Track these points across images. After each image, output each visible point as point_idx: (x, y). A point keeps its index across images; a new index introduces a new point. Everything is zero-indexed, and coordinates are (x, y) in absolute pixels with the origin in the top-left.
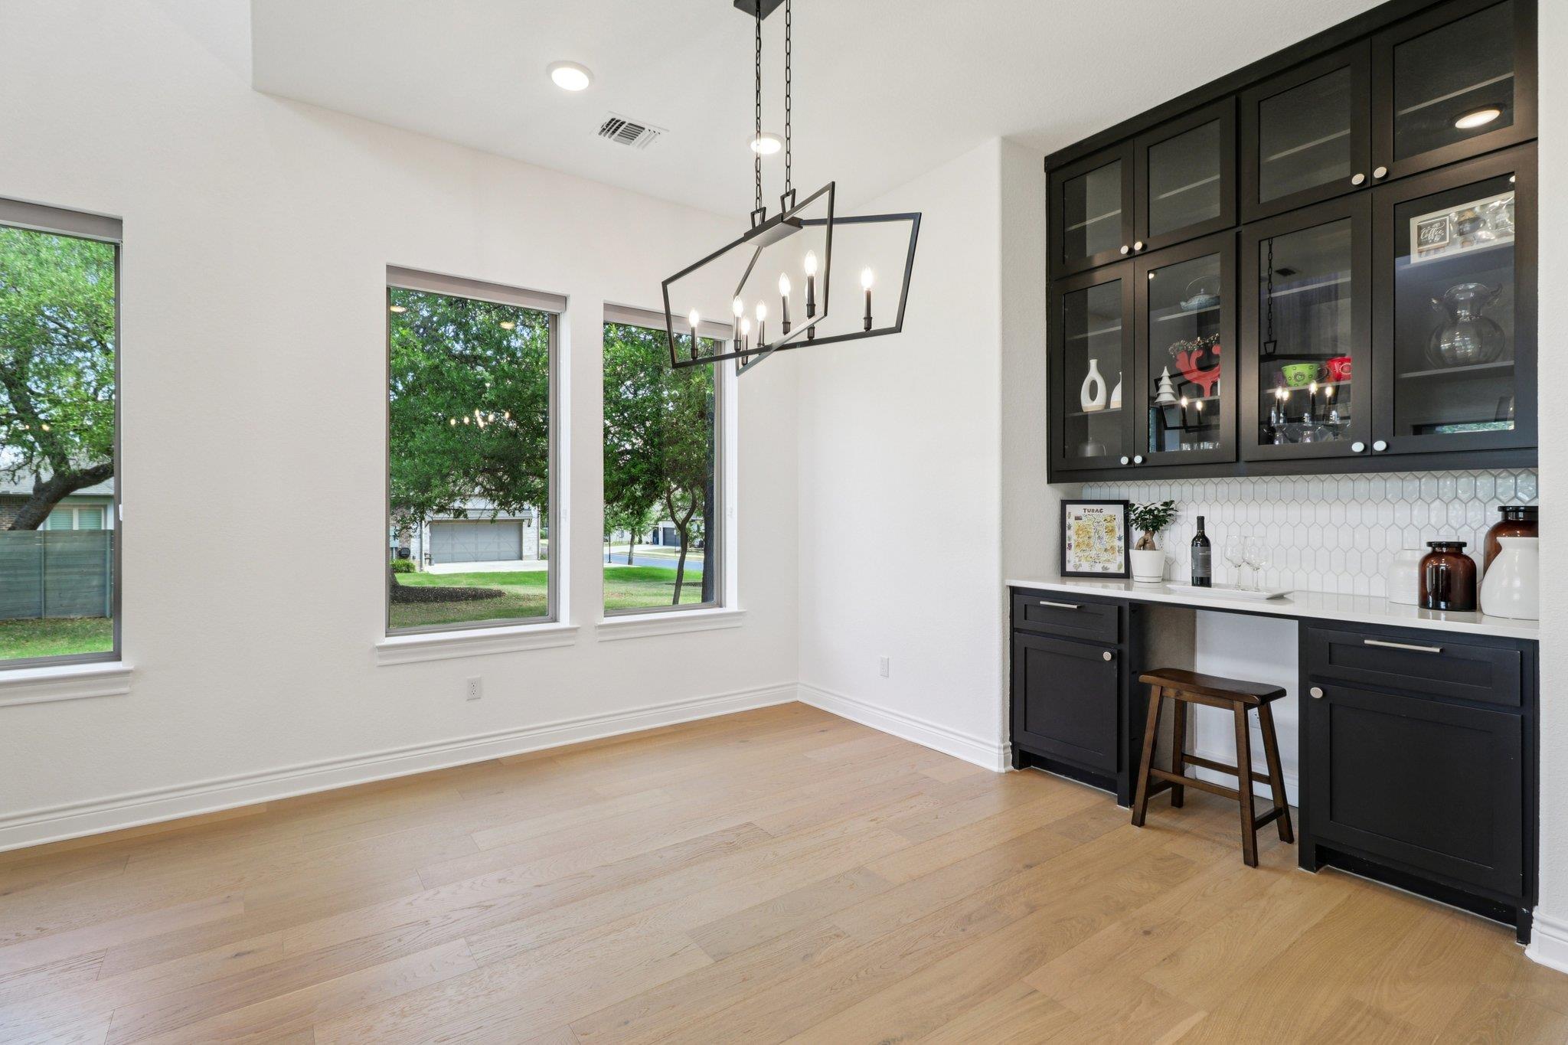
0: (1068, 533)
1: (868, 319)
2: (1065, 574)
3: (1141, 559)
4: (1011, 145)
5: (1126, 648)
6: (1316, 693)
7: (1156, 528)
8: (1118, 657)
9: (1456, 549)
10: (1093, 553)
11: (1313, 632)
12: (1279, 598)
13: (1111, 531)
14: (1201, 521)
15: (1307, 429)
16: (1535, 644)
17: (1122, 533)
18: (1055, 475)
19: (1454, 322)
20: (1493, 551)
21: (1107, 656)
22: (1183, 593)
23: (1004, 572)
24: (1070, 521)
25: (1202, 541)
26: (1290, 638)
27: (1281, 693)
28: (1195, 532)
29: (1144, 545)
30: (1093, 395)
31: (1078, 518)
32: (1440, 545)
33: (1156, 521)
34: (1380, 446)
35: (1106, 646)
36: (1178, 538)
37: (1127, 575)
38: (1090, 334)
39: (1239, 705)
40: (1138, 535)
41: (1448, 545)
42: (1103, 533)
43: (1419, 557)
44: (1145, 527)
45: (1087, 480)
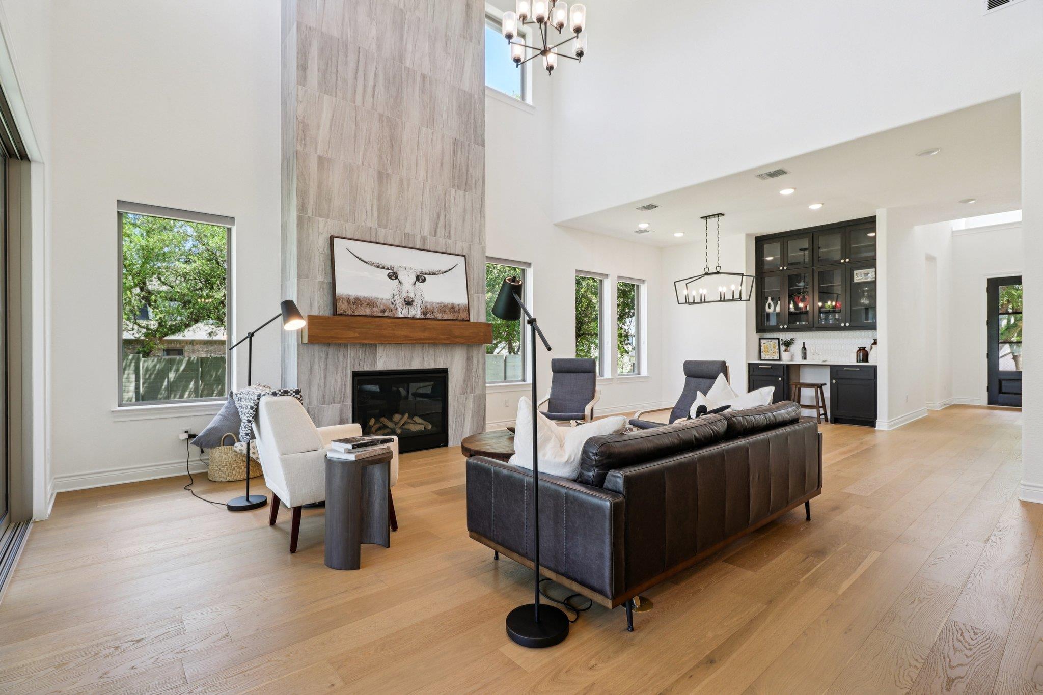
0: (762, 348)
1: (733, 296)
2: (761, 359)
3: (784, 355)
4: (748, 235)
5: (785, 377)
6: (834, 381)
7: (789, 346)
8: (783, 380)
9: (864, 348)
10: (769, 354)
11: (832, 367)
12: (824, 362)
13: (774, 347)
14: (804, 343)
15: (830, 319)
16: (876, 366)
17: (778, 348)
18: (758, 330)
19: (863, 296)
20: (872, 348)
21: (780, 379)
22: (798, 360)
23: (747, 359)
24: (762, 344)
25: (804, 348)
26: (827, 371)
27: (825, 384)
28: (802, 346)
29: (786, 350)
30: (769, 306)
31: (764, 343)
32: (861, 348)
33: (788, 344)
34: (848, 325)
35: (779, 377)
36: (796, 349)
37: (780, 360)
38: (766, 290)
39: (816, 387)
40: (783, 348)
41: (862, 348)
42: (772, 347)
43: (856, 351)
44: (785, 345)
45: (766, 332)
